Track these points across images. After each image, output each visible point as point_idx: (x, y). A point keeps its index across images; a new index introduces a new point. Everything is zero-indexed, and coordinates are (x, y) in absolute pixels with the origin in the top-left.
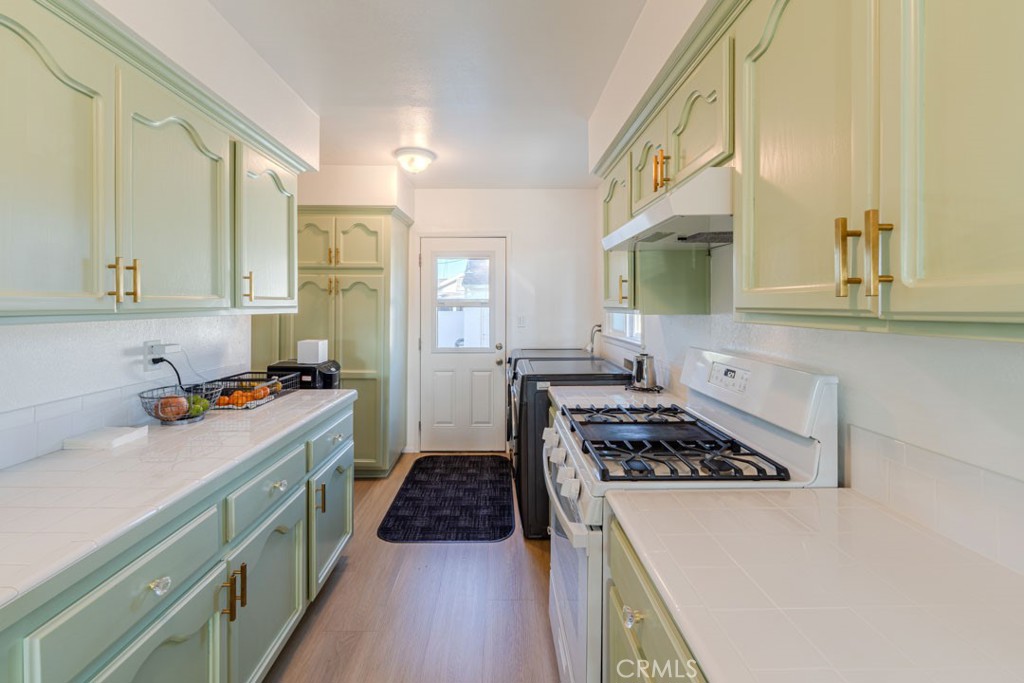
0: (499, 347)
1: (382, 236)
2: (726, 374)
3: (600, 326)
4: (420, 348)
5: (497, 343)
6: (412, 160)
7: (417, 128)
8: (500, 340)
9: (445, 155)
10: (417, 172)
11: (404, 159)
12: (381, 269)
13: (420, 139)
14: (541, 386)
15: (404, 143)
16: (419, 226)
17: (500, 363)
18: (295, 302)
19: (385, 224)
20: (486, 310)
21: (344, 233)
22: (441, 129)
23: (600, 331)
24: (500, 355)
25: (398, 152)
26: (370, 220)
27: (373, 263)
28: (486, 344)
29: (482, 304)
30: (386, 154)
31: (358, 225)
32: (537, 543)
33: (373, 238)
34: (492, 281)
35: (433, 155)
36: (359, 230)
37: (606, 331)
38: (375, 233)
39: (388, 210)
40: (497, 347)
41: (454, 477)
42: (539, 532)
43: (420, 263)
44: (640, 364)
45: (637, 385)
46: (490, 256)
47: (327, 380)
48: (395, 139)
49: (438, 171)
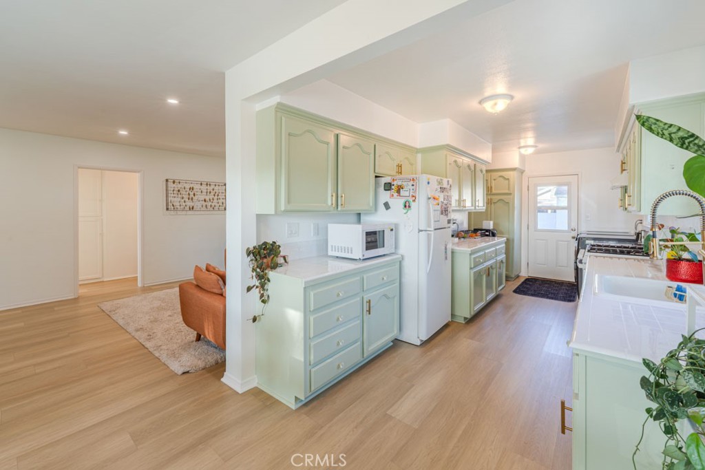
0: (574, 230)
1: (511, 180)
4: (528, 228)
5: (572, 227)
6: (527, 150)
7: (529, 139)
8: (574, 225)
9: (541, 146)
10: (528, 153)
11: (523, 151)
12: (510, 194)
13: (530, 142)
15: (522, 144)
16: (527, 173)
17: (573, 238)
18: (485, 208)
19: (513, 175)
20: (567, 211)
21: (494, 180)
22: (539, 137)
24: (572, 234)
25: (519, 148)
26: (506, 174)
27: (507, 191)
28: (567, 229)
29: (563, 208)
31: (500, 176)
33: (507, 181)
34: (569, 193)
35: (536, 146)
36: (501, 179)
38: (508, 179)
39: (514, 169)
40: (571, 230)
43: (528, 189)
46: (568, 184)
47: (494, 235)
48: (519, 143)
49: (538, 152)
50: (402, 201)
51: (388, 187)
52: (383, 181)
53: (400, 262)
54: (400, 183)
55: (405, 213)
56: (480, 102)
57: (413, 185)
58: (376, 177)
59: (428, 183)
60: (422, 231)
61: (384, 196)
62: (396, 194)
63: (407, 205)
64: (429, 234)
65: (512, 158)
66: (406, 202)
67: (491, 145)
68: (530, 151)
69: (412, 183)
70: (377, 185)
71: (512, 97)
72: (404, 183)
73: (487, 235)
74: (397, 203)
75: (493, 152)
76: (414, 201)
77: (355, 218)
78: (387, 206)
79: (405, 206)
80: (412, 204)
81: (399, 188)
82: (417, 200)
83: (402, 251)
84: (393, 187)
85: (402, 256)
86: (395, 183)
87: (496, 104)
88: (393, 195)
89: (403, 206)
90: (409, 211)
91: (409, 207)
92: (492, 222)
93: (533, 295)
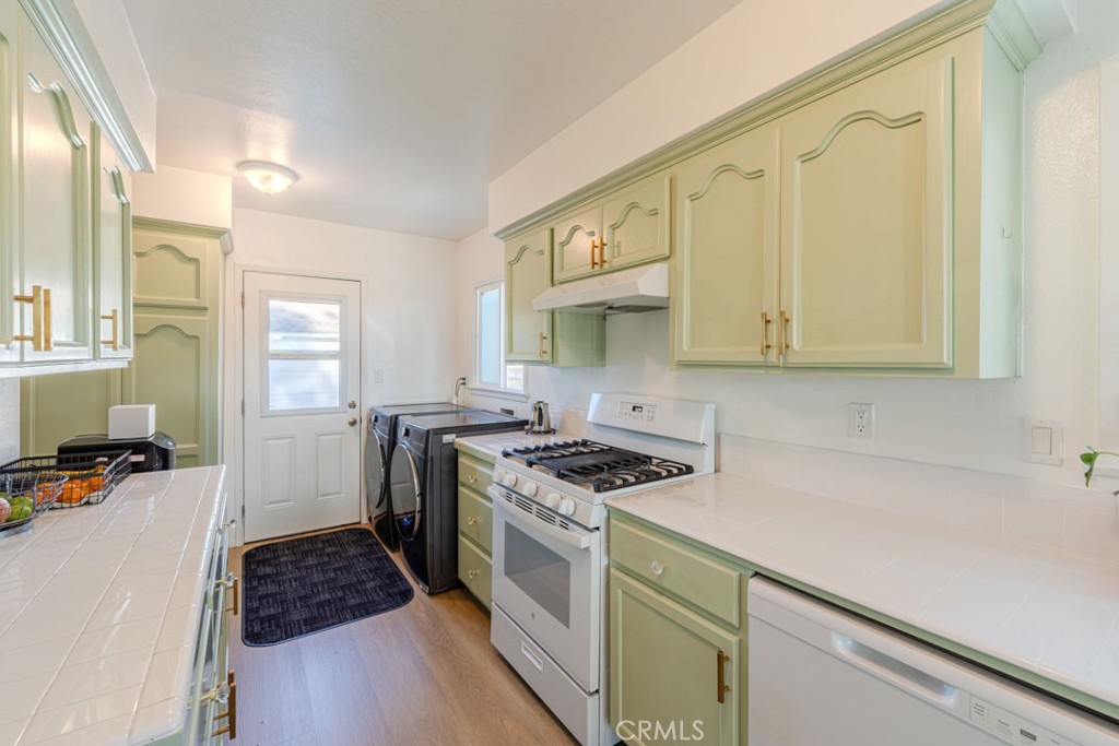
0: (353, 406)
1: (206, 266)
2: (634, 409)
3: (464, 379)
4: (243, 411)
5: (350, 401)
6: (269, 178)
8: (353, 397)
10: (272, 193)
11: (254, 177)
12: (205, 309)
13: (280, 155)
14: (447, 438)
15: (253, 153)
16: (241, 255)
17: (353, 423)
18: (129, 353)
19: (211, 251)
20: (337, 363)
21: (139, 255)
23: (464, 384)
24: (353, 414)
25: (245, 164)
26: (191, 244)
27: (191, 300)
28: (337, 404)
29: (329, 356)
30: (226, 162)
31: (163, 247)
33: (191, 268)
34: (343, 330)
36: (166, 254)
37: (474, 383)
38: (196, 261)
39: (216, 233)
40: (350, 406)
41: (311, 561)
43: (243, 303)
44: (539, 409)
45: (536, 428)
46: (340, 299)
47: (166, 458)
49: (303, 196)
68: (277, 183)
73: (136, 468)
92: (152, 409)
93: (313, 624)
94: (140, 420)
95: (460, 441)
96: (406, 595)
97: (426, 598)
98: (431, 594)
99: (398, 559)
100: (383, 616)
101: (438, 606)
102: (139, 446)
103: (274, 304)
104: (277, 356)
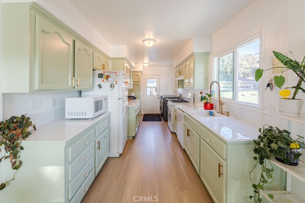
0: (158, 95)
1: (140, 76)
4: (144, 95)
7: (146, 60)
9: (151, 63)
11: (144, 65)
12: (139, 82)
14: (166, 99)
15: (144, 62)
16: (144, 74)
17: (158, 98)
18: (132, 87)
19: (140, 74)
20: (155, 88)
21: (133, 76)
22: (150, 60)
24: (158, 96)
25: (143, 63)
26: (138, 73)
27: (138, 81)
28: (156, 94)
32: (166, 122)
35: (149, 63)
36: (136, 75)
37: (177, 92)
38: (138, 76)
39: (141, 72)
41: (151, 116)
42: (166, 121)
43: (144, 80)
44: (180, 95)
46: (156, 78)
47: (135, 98)
48: (143, 61)
49: (150, 66)
50: (109, 84)
51: (101, 76)
52: (98, 72)
53: (109, 116)
54: (108, 74)
55: (111, 90)
56: (143, 41)
57: (115, 76)
58: (93, 70)
59: (123, 75)
60: (120, 99)
61: (99, 81)
62: (105, 80)
63: (112, 86)
64: (123, 100)
65: (140, 67)
66: (111, 84)
67: (135, 61)
68: (147, 65)
69: (115, 74)
70: (94, 75)
71: (155, 41)
72: (111, 74)
73: (133, 99)
74: (106, 85)
75: (135, 64)
76: (116, 84)
77: (77, 94)
78: (100, 86)
79: (111, 86)
80: (115, 85)
81: (107, 77)
82: (118, 83)
83: (109, 110)
84: (104, 76)
85: (110, 113)
86: (105, 74)
87: (150, 43)
88: (103, 81)
89: (110, 87)
90: (113, 89)
91: (114, 87)
92: (134, 93)
93: (149, 121)
94: (133, 94)
95: (168, 99)
96: (162, 120)
97: (163, 121)
98: (164, 121)
99: (162, 118)
100: (157, 122)
101: (165, 123)
102: (133, 97)
103: (148, 80)
104: (148, 87)
